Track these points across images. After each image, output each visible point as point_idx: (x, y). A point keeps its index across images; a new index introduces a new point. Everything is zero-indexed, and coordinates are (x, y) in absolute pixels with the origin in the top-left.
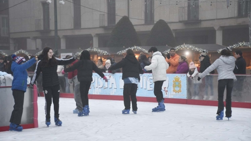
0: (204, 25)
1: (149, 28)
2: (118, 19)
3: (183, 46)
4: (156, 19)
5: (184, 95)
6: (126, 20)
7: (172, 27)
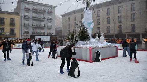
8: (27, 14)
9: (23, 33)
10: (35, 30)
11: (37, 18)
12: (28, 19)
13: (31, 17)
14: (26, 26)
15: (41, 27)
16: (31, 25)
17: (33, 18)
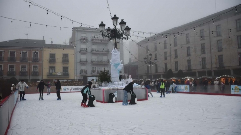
0: (193, 71)
1: (177, 72)
2: (168, 70)
3: (187, 77)
4: (179, 69)
5: (188, 91)
6: (170, 70)
7: (184, 72)
8: (84, 46)
9: (79, 72)
10: (95, 68)
11: (98, 51)
12: (86, 53)
13: (89, 50)
14: (83, 63)
15: (104, 63)
16: (89, 61)
17: (92, 51)
